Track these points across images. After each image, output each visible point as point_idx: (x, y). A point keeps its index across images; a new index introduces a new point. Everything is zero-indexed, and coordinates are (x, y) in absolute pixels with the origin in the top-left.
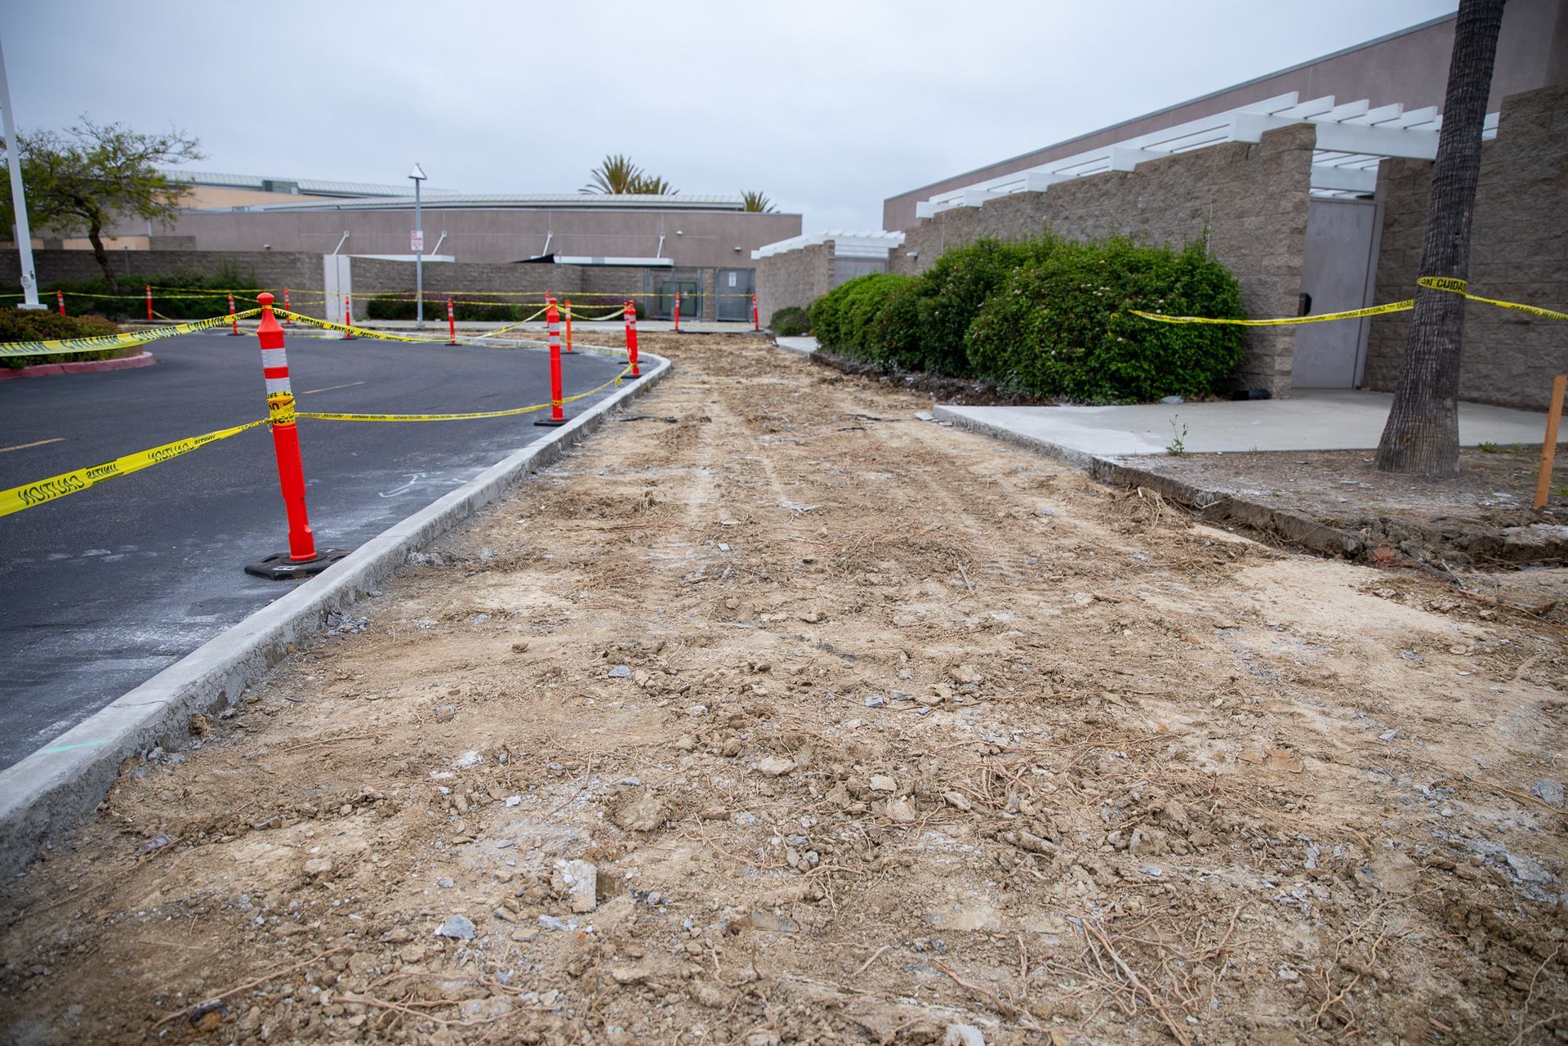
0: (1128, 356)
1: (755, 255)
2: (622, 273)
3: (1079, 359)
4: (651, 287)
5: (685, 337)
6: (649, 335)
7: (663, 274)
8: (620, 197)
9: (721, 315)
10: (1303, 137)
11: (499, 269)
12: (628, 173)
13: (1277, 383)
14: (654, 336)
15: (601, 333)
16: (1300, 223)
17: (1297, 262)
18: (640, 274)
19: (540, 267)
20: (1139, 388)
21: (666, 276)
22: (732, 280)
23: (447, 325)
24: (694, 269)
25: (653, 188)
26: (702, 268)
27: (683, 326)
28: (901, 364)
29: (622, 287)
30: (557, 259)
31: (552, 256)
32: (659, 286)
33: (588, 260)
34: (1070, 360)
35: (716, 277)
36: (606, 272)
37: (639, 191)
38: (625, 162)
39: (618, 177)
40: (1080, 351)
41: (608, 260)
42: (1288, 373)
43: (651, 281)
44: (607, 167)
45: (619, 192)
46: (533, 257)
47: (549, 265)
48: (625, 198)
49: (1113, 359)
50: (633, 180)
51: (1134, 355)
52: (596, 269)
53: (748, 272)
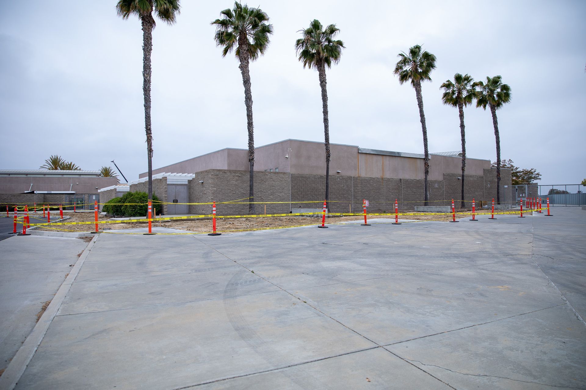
0: (140, 210)
1: (99, 191)
2: (58, 196)
3: (134, 211)
4: (68, 200)
5: (77, 213)
6: (66, 213)
7: (72, 196)
8: (56, 171)
9: (91, 208)
10: (165, 179)
11: (14, 196)
12: (59, 161)
13: (165, 213)
14: (68, 213)
15: (52, 213)
16: (166, 190)
17: (166, 195)
18: (64, 196)
19: (29, 195)
20: (143, 214)
21: (73, 197)
22: (94, 197)
23: (6, 213)
24: (82, 194)
25: (69, 167)
26: (85, 194)
27: (76, 211)
28: (116, 214)
29: (58, 200)
30: (35, 192)
31: (34, 191)
32: (70, 200)
33: (46, 192)
34: (132, 211)
35: (89, 197)
36: (52, 196)
37: (63, 168)
38: (59, 158)
39: (56, 163)
40: (134, 209)
41: (53, 192)
42: (167, 211)
43: (68, 198)
44: (51, 159)
45: (56, 169)
46: (26, 192)
47: (33, 194)
48: (59, 171)
49: (138, 210)
50: (62, 164)
51: (142, 210)
52: (49, 195)
53: (98, 195)
